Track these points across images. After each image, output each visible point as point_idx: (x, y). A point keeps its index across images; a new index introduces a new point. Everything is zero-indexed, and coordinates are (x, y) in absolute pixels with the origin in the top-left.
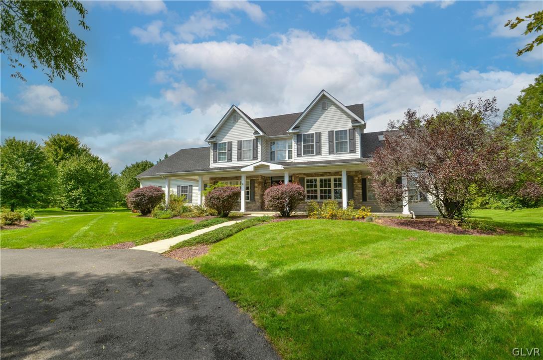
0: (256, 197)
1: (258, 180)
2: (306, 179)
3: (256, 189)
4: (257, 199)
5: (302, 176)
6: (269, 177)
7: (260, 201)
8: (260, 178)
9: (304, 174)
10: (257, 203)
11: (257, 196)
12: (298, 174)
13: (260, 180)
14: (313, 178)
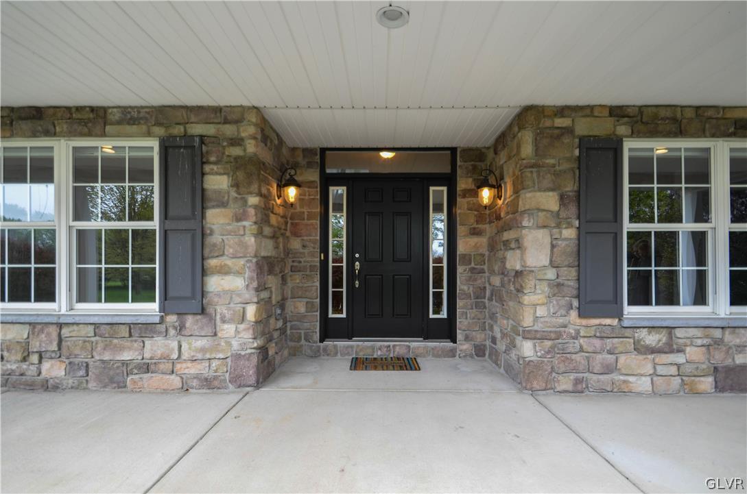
0: (215, 284)
1: (237, 142)
2: (631, 146)
3: (216, 218)
4: (231, 293)
5: (601, 127)
6: (308, 152)
7: (251, 311)
8: (248, 130)
9: (617, 112)
10: (227, 330)
11: (224, 271)
12: (562, 111)
13: (251, 147)
14: (685, 145)
